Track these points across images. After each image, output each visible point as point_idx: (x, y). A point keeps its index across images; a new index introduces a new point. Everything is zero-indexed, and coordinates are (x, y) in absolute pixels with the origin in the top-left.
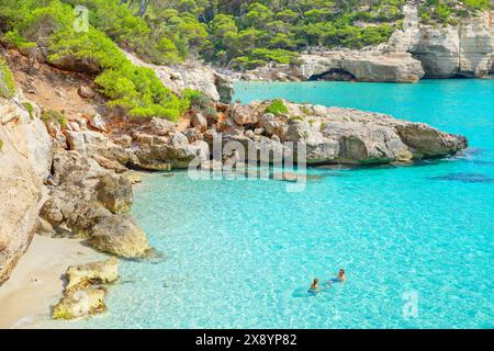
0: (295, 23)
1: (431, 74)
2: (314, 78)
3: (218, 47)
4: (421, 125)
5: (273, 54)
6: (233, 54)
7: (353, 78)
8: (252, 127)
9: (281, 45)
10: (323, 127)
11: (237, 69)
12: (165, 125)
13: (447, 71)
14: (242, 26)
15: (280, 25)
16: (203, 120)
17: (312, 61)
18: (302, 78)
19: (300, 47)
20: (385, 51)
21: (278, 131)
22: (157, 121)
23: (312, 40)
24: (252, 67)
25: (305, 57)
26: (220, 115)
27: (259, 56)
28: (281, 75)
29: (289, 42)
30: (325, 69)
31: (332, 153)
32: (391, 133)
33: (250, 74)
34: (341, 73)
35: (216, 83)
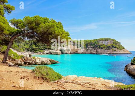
0: (44, 46)
1: (62, 53)
2: (46, 54)
3: (32, 49)
4: (52, 59)
5: (40, 50)
6: (34, 50)
7: (52, 54)
8: (30, 60)
9: (42, 49)
10: (40, 60)
11: (35, 53)
12: (17, 60)
13: (65, 53)
14: (36, 46)
15: (41, 46)
16: (23, 59)
17: (46, 51)
18: (44, 54)
19: (44, 50)
20: (56, 50)
21: (33, 60)
22: (16, 59)
23: (46, 48)
24: (37, 52)
25: (45, 51)
26: (26, 59)
27: (38, 51)
28: (41, 53)
29: (43, 49)
30: (48, 53)
31: (40, 63)
32: (48, 61)
33: (37, 53)
34: (50, 53)
35: (29, 55)
